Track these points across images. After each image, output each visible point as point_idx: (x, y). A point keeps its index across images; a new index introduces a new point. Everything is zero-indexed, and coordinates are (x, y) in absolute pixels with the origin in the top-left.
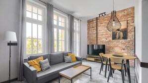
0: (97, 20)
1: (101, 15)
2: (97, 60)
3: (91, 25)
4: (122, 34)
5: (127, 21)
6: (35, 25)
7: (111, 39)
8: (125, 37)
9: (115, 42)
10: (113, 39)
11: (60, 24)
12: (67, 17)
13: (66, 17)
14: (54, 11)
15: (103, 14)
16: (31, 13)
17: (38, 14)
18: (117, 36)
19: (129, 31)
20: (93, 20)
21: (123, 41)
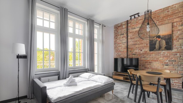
0: (127, 24)
1: (133, 17)
2: (127, 79)
3: (119, 31)
4: (164, 43)
5: (173, 23)
6: (46, 35)
7: (147, 49)
8: (169, 47)
9: (154, 54)
10: (150, 50)
11: (77, 32)
12: (87, 22)
13: (84, 23)
14: (69, 16)
15: (136, 16)
16: (42, 20)
17: (50, 21)
18: (157, 46)
19: (175, 37)
20: (121, 25)
21: (166, 52)
